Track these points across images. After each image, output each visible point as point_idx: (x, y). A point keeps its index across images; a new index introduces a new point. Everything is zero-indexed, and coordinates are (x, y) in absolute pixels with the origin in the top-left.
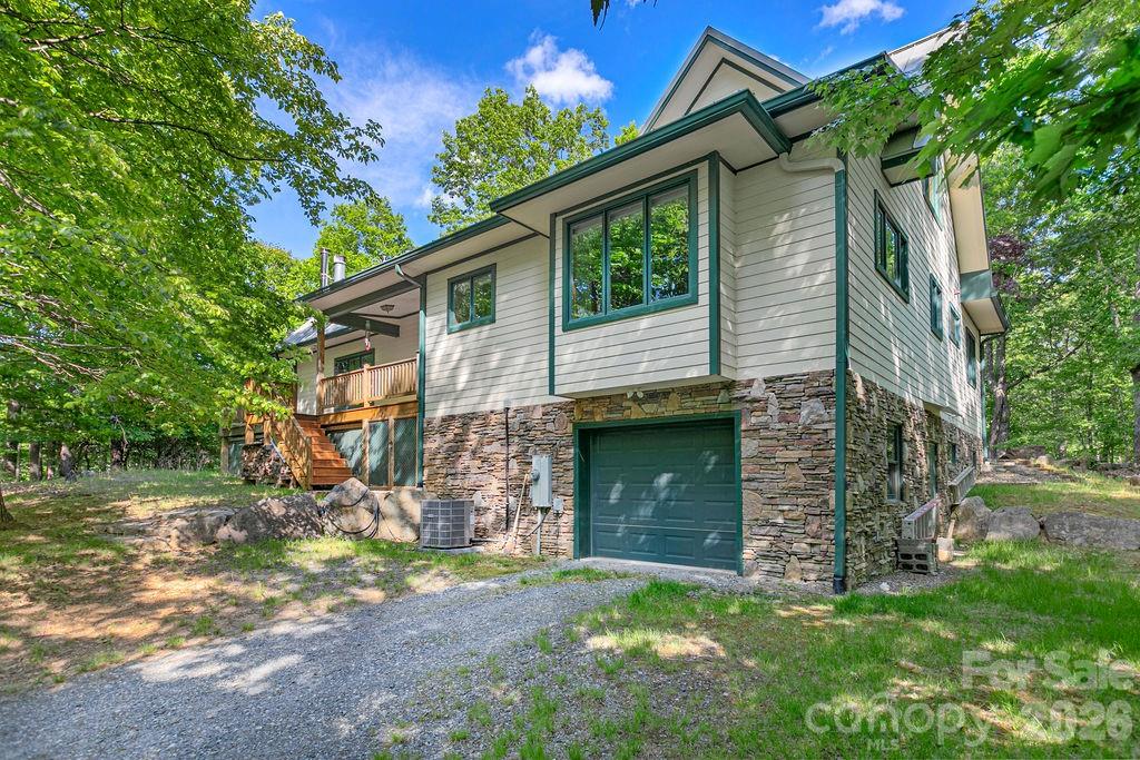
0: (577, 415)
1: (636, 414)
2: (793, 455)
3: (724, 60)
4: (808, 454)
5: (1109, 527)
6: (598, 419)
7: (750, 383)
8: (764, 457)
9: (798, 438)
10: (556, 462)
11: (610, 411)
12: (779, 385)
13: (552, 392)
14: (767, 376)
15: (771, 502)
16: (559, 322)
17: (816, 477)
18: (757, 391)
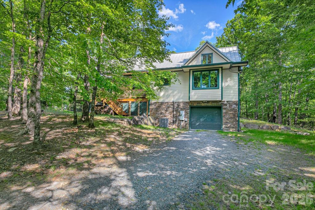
0: (190, 104)
1: (203, 105)
2: (231, 112)
3: (207, 46)
4: (234, 112)
5: (254, 126)
6: (195, 105)
7: (224, 101)
8: (226, 113)
9: (231, 110)
10: (186, 112)
11: (197, 104)
12: (229, 102)
13: (189, 100)
14: (227, 101)
15: (227, 119)
16: (191, 88)
17: (235, 116)
18: (225, 103)
